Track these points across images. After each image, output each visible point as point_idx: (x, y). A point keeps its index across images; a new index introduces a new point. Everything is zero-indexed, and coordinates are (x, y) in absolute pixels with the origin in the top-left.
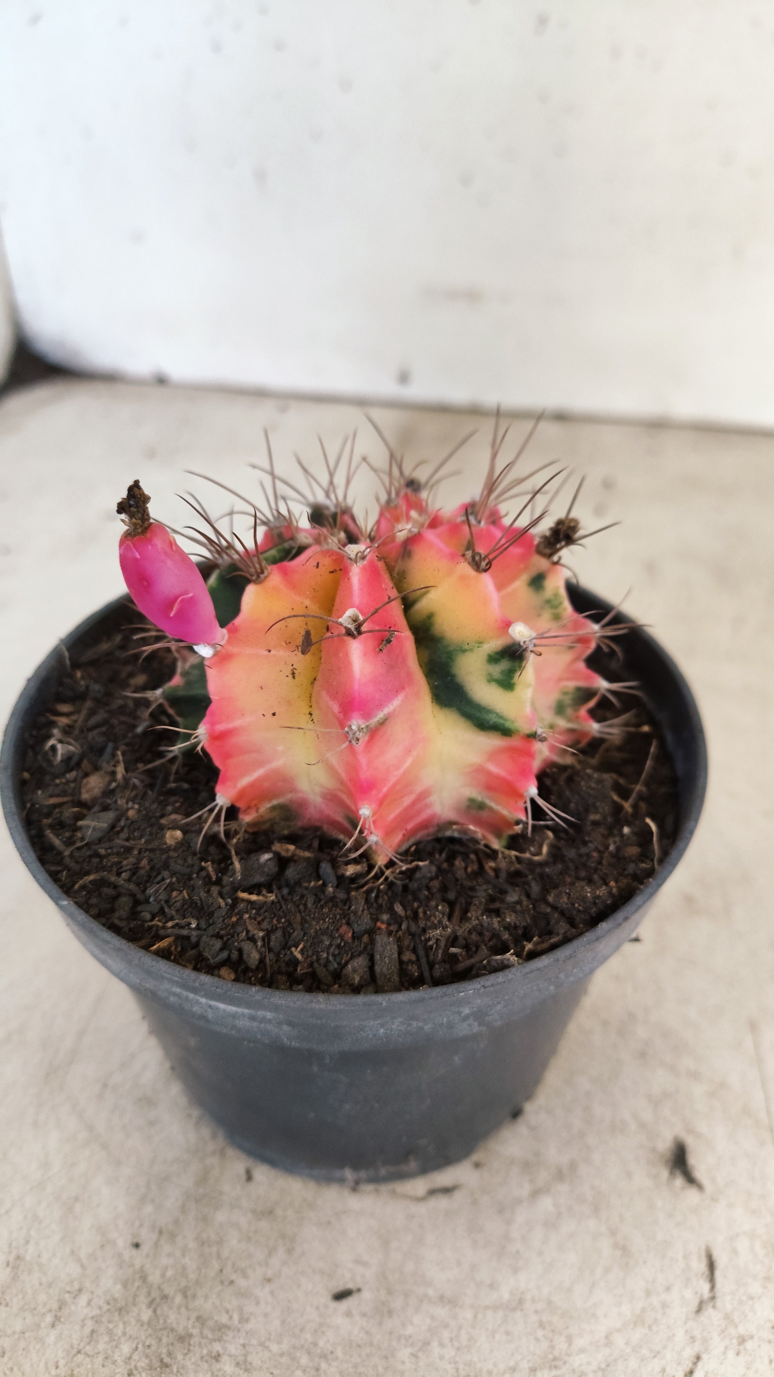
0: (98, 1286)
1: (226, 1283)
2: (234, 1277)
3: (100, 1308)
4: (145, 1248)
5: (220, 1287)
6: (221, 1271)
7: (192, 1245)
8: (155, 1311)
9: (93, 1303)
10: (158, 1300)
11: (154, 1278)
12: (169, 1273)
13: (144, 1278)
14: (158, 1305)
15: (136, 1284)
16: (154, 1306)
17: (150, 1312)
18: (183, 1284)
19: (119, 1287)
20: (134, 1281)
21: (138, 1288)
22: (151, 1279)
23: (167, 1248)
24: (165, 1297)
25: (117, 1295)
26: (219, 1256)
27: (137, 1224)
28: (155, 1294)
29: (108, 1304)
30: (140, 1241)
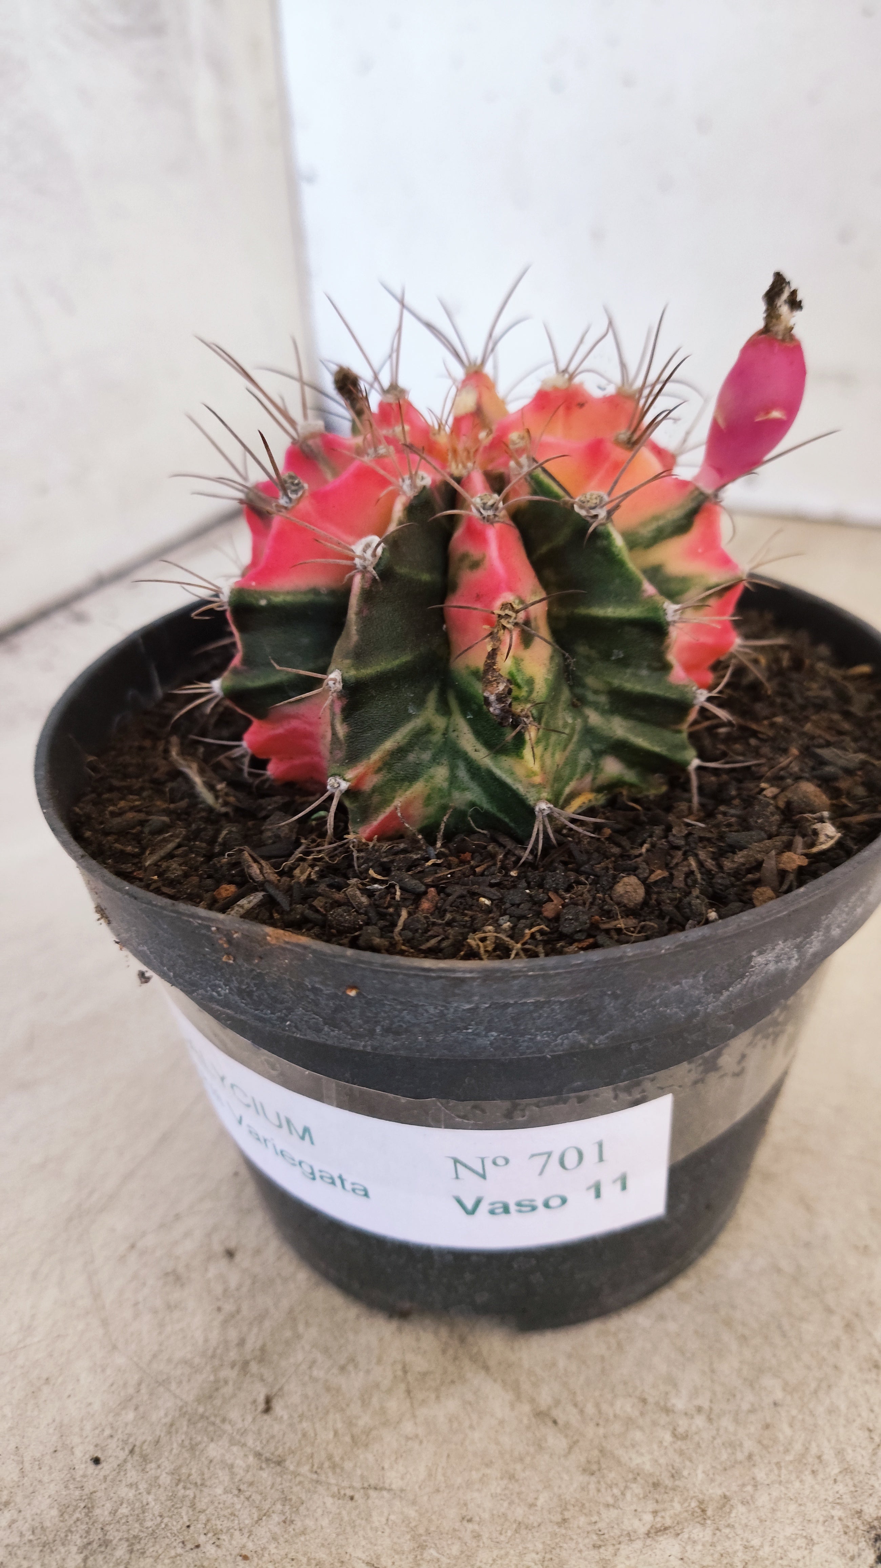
0: (29, 1504)
1: (189, 1546)
2: (202, 1539)
3: (22, 1535)
4: (106, 1467)
5: (179, 1550)
6: (188, 1527)
7: (165, 1479)
8: (85, 1560)
9: (14, 1526)
10: (95, 1545)
11: (102, 1513)
12: (124, 1510)
13: (89, 1509)
14: (93, 1553)
15: (77, 1515)
16: (86, 1553)
17: (79, 1558)
18: (135, 1532)
19: (54, 1512)
20: (74, 1511)
21: (78, 1520)
22: (97, 1511)
23: (132, 1475)
24: (106, 1543)
25: (47, 1524)
26: (193, 1506)
27: (108, 1432)
28: (96, 1535)
29: (33, 1532)
30: (102, 1459)
